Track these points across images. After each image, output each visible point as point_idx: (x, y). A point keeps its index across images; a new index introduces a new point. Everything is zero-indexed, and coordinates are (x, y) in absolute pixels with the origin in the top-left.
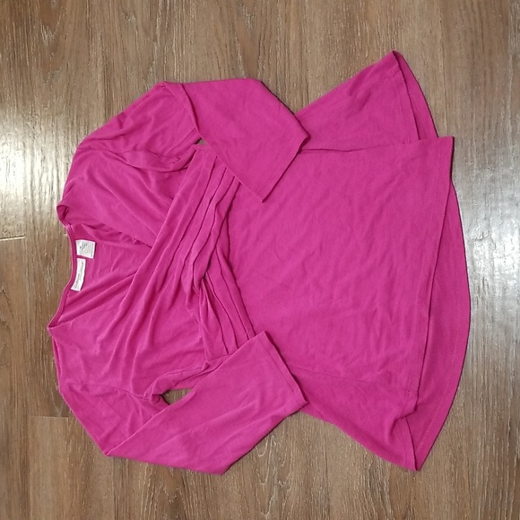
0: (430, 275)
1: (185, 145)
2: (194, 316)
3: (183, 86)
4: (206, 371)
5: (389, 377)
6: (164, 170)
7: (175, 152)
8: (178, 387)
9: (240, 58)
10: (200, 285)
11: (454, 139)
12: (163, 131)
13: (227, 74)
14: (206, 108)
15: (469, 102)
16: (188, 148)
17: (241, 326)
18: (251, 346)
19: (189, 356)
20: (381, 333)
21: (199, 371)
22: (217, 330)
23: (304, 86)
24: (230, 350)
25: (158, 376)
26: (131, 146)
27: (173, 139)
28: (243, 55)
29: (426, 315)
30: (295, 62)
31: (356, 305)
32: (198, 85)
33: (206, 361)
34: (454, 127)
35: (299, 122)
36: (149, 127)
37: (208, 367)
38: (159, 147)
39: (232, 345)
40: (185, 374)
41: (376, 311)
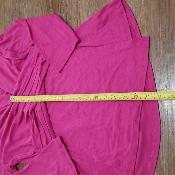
0: (139, 108)
1: (27, 47)
2: (28, 128)
3: (26, 20)
4: (33, 155)
5: (119, 163)
6: (17, 59)
7: (23, 51)
8: (22, 162)
9: (51, 5)
10: (31, 113)
11: (150, 37)
12: (19, 41)
13: (45, 13)
14: (35, 29)
15: (158, 18)
16: (28, 49)
17: (49, 133)
18: (53, 144)
19: (27, 147)
20: (115, 139)
21: (30, 155)
22: (38, 135)
23: (78, 16)
24: (44, 145)
25: (13, 156)
26: (5, 48)
27: (22, 45)
28: (52, 4)
29: (137, 130)
30: (74, 5)
31: (103, 124)
32: (32, 19)
33: (33, 150)
34: (150, 32)
35: (76, 34)
36: (13, 40)
37: (34, 153)
38: (16, 49)
39: (44, 143)
40: (25, 156)
41: (112, 127)
